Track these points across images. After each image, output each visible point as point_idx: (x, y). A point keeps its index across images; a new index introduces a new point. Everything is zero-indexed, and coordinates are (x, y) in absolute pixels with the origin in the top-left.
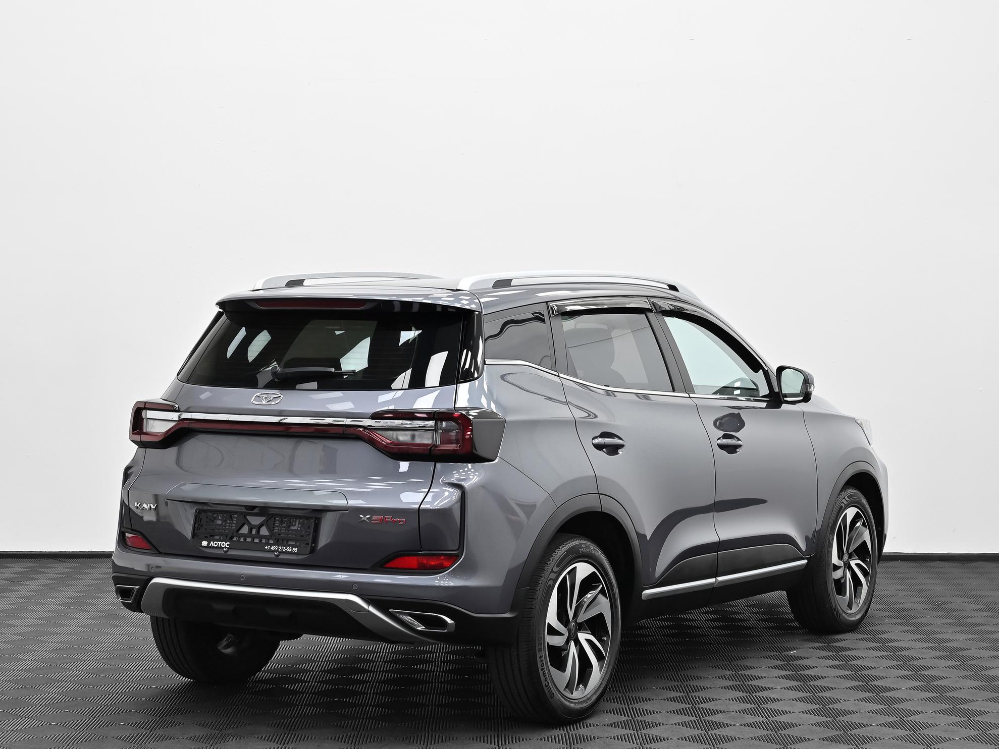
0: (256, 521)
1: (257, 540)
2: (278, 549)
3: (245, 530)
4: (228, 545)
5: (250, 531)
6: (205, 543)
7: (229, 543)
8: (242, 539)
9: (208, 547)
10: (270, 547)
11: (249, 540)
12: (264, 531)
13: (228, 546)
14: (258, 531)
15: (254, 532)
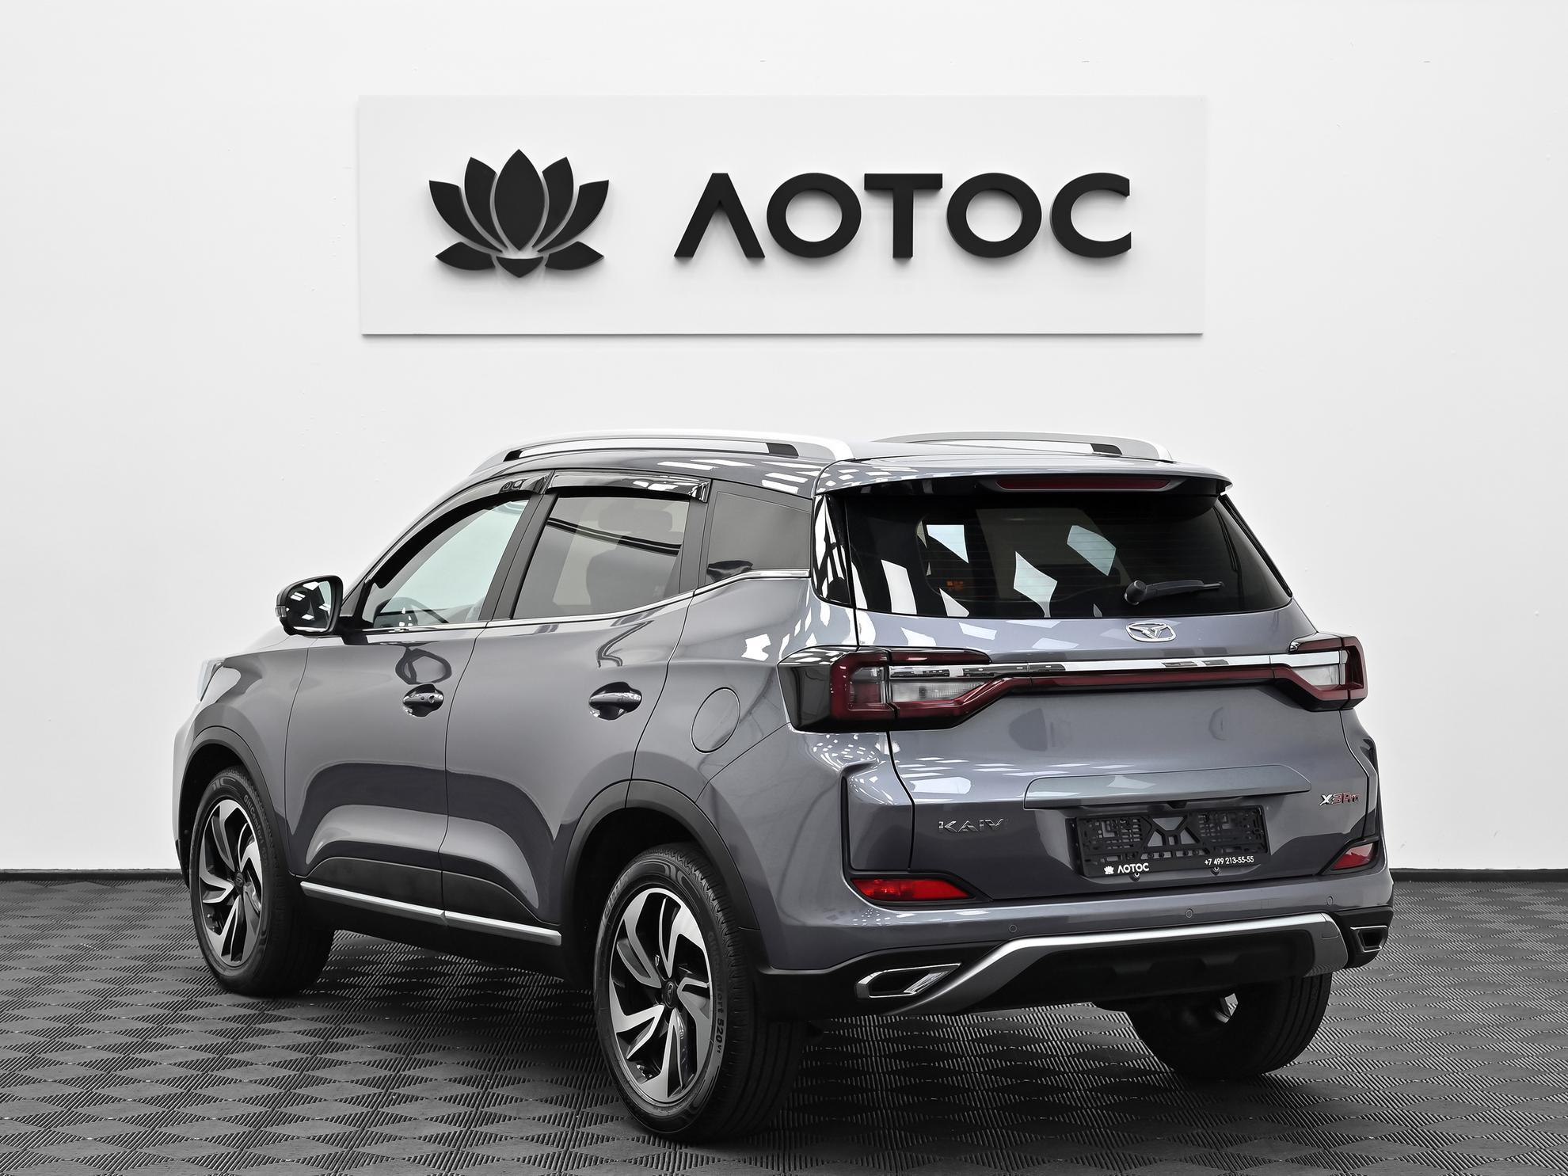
0: (1168, 824)
1: (1179, 854)
2: (1225, 861)
3: (1155, 841)
4: (1146, 867)
5: (1165, 841)
6: (1109, 870)
7: (1147, 864)
8: (1156, 856)
9: (1115, 875)
10: (1213, 861)
11: (1167, 855)
12: (1186, 839)
13: (1148, 869)
14: (1177, 839)
15: (1171, 841)
